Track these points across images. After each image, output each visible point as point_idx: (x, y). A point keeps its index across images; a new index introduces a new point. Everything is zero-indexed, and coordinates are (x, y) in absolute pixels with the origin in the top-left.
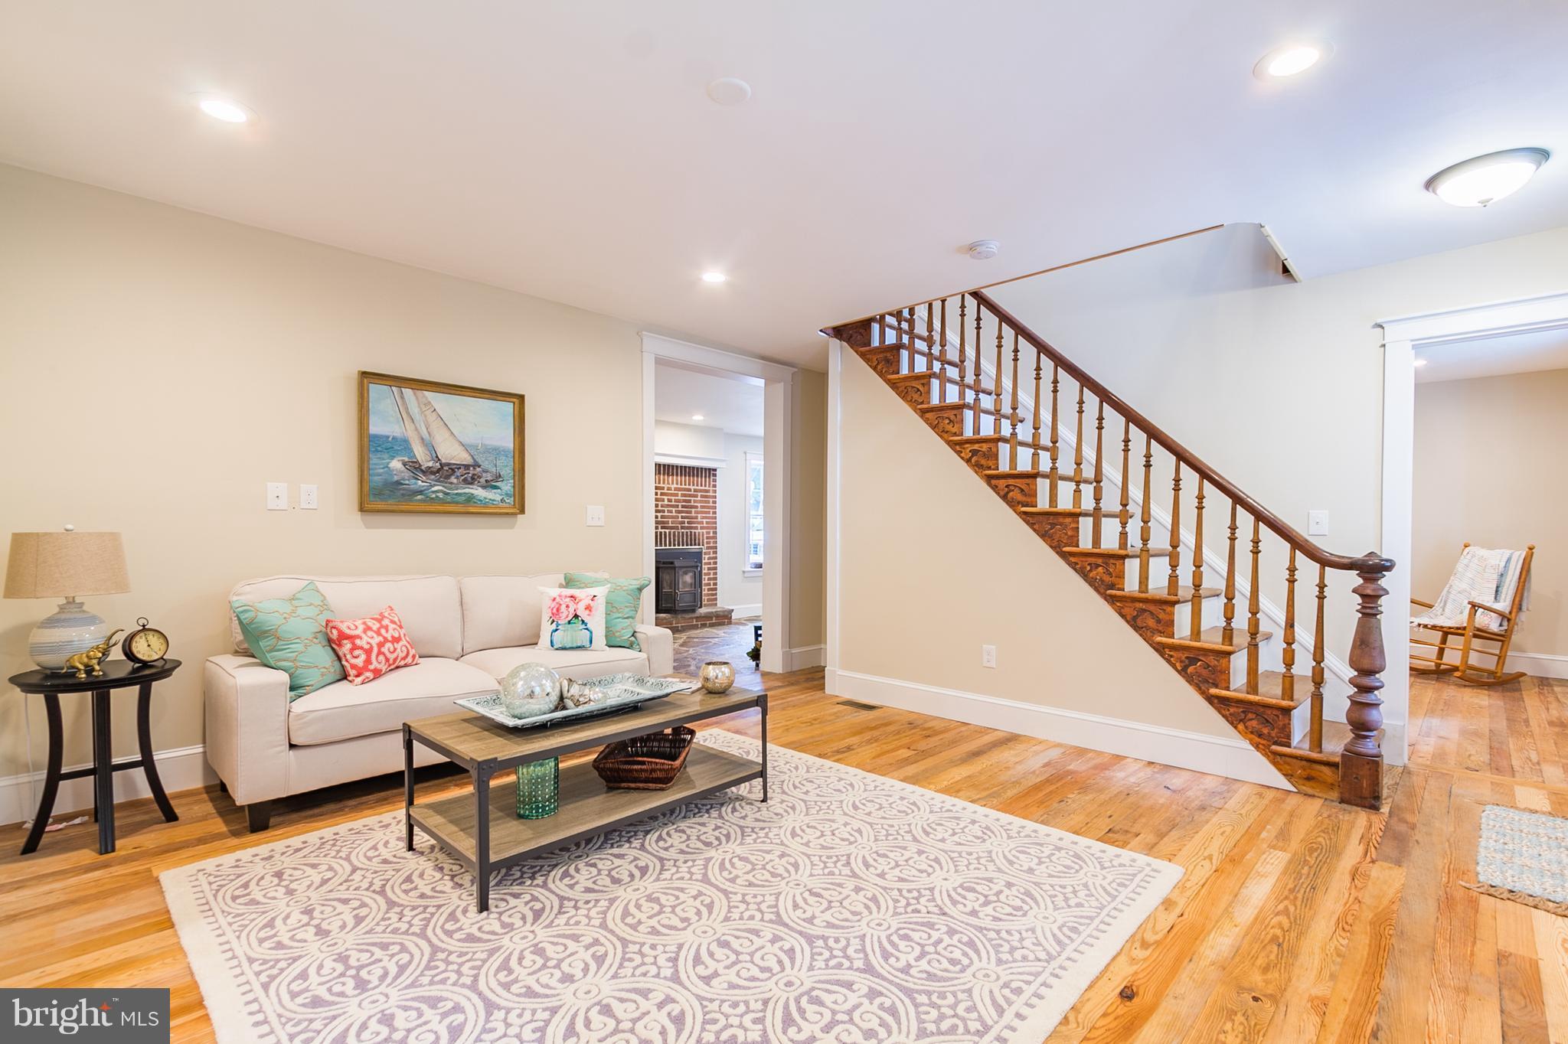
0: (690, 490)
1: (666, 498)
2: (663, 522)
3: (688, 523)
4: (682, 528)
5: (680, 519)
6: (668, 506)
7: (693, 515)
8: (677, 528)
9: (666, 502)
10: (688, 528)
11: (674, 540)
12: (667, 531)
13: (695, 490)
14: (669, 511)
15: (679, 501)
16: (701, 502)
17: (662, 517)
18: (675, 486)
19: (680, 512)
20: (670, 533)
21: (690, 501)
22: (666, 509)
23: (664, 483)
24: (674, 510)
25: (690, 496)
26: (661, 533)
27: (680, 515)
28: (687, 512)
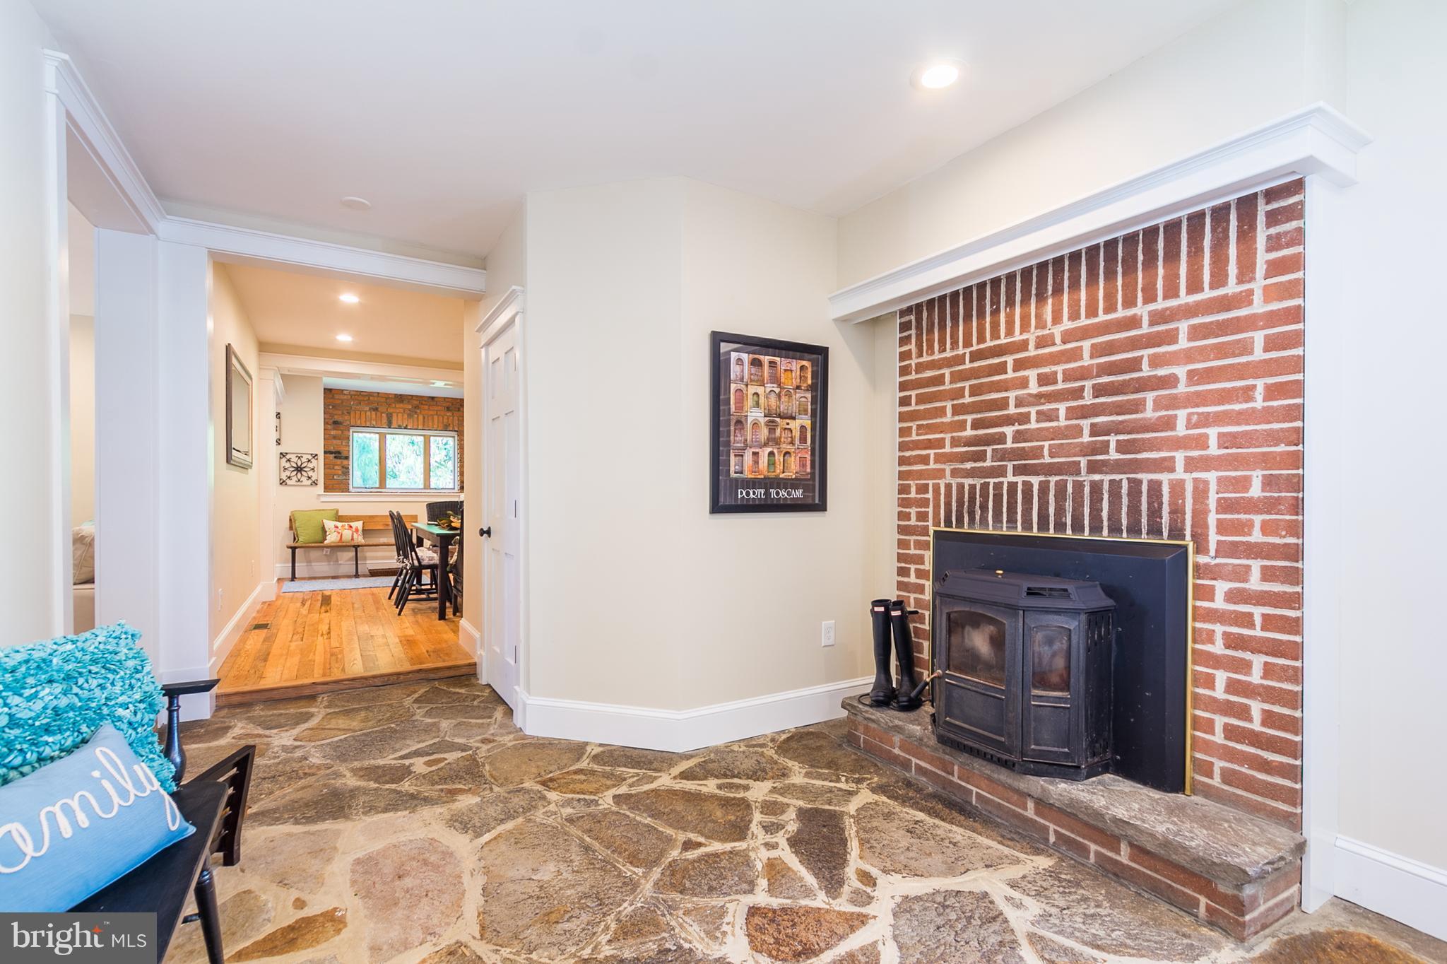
0: (1134, 322)
1: (1032, 374)
2: (1021, 454)
3: (1121, 447)
4: (1093, 468)
5: (1086, 438)
6: (1039, 398)
7: (1149, 413)
8: (1074, 469)
9: (1034, 388)
10: (1118, 467)
11: (1060, 511)
12: (1035, 480)
13: (1157, 318)
14: (1042, 416)
15: (1083, 374)
16: (1188, 356)
17: (1018, 436)
18: (1067, 324)
19: (1084, 412)
20: (1044, 488)
21: (1135, 365)
22: (1033, 411)
23: (1025, 327)
24: (1062, 408)
25: (1135, 344)
26: (1013, 486)
27: (1086, 424)
28: (1120, 409)
